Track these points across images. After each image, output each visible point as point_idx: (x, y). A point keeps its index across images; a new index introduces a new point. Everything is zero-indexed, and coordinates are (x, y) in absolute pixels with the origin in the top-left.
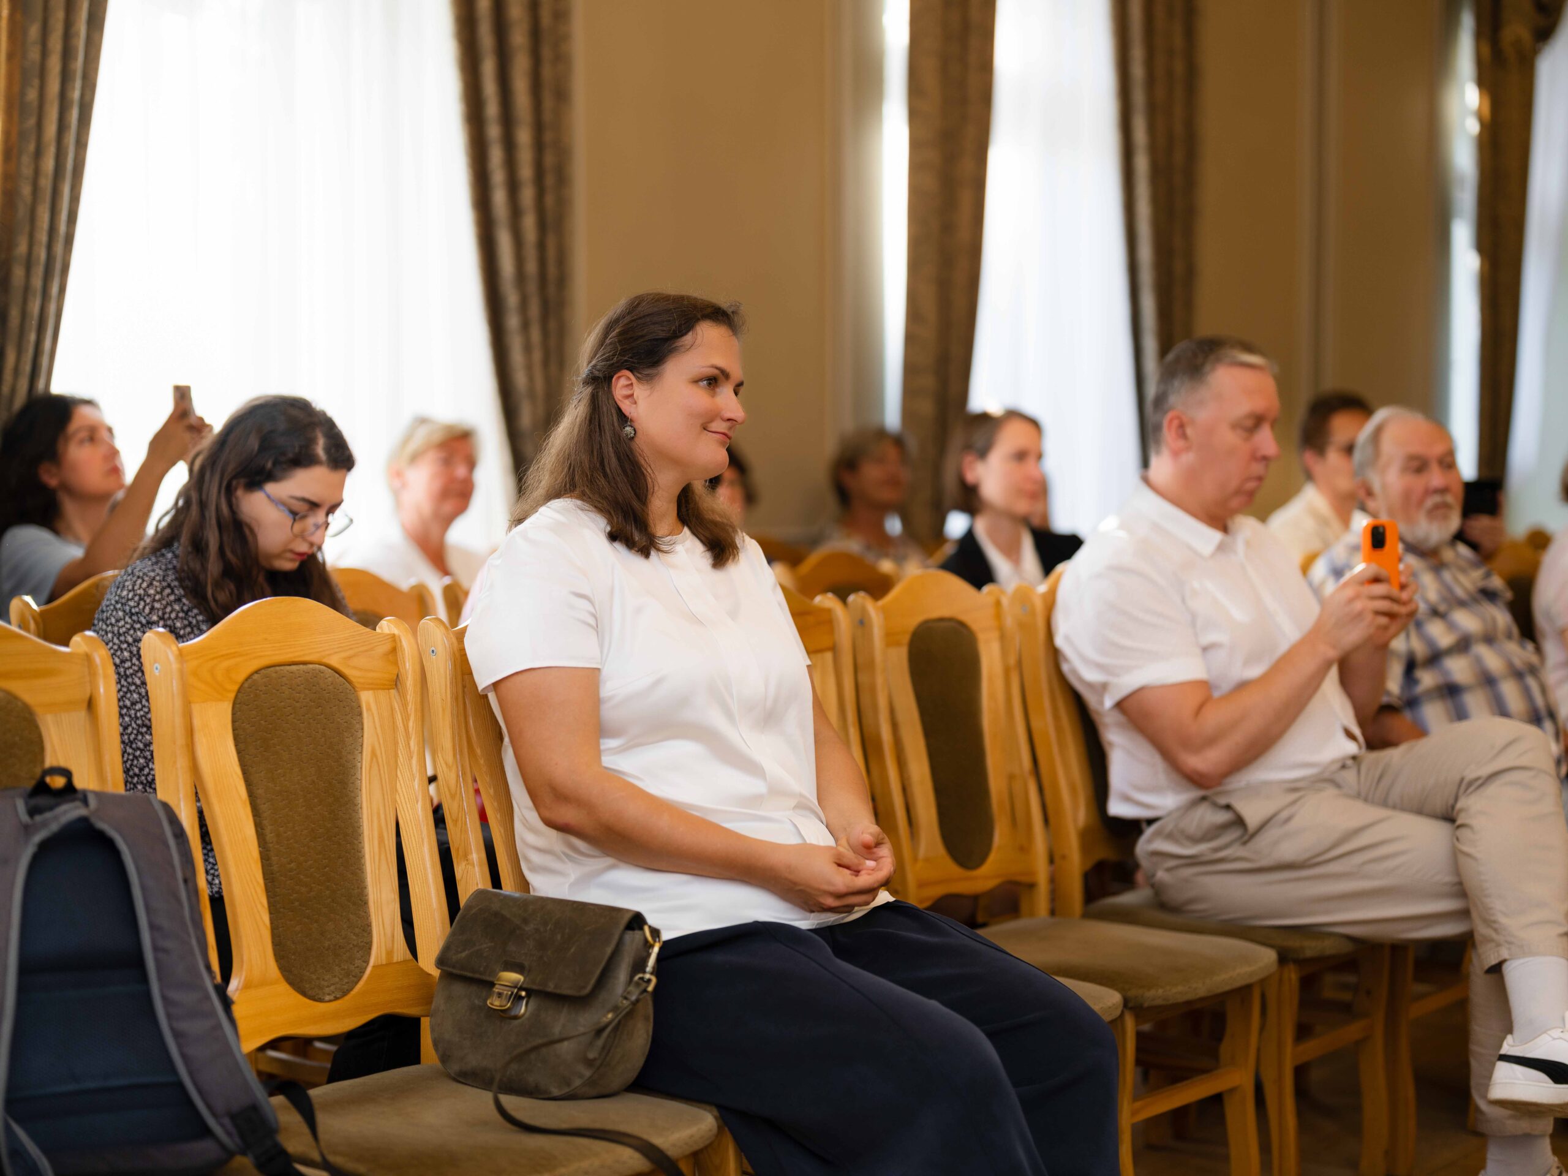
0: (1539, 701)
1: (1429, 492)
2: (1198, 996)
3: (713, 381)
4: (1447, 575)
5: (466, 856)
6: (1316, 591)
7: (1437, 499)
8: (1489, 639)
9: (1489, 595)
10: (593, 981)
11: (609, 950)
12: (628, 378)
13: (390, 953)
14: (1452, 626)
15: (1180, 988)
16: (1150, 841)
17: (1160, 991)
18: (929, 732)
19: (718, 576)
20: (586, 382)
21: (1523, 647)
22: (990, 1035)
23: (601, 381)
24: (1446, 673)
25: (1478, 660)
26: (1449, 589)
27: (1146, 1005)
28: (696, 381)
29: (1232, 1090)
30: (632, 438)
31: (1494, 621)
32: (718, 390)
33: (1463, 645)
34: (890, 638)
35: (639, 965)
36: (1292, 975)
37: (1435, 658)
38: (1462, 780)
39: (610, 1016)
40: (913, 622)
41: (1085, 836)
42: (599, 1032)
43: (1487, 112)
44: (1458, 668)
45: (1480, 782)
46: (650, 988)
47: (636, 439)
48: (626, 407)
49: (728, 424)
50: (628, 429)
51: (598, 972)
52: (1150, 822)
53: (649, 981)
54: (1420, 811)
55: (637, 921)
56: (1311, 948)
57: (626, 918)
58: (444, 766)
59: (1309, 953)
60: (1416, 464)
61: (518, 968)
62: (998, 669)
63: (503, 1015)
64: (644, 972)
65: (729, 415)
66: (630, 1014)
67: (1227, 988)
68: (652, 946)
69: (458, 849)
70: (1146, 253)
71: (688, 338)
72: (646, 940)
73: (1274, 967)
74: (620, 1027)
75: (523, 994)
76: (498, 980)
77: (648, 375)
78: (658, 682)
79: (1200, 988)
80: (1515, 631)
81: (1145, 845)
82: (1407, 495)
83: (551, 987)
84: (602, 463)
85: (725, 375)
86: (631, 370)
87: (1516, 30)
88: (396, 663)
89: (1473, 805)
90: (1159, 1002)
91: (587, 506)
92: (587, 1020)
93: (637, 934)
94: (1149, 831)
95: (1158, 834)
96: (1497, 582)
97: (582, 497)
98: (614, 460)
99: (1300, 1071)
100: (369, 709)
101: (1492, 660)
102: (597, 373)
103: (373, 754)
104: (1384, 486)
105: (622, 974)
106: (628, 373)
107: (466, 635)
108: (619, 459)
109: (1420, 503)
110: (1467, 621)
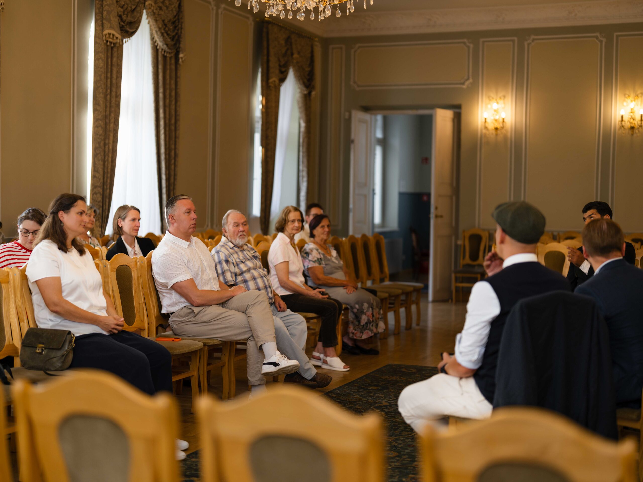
0: (267, 284)
1: (239, 232)
2: (186, 352)
3: (81, 213)
4: (245, 252)
5: (23, 321)
6: (213, 257)
7: (241, 233)
8: (255, 269)
9: (255, 257)
10: (61, 345)
11: (64, 339)
12: (62, 212)
13: (9, 342)
14: (246, 265)
15: (182, 350)
16: (172, 318)
17: (177, 351)
18: (121, 293)
19: (81, 257)
20: (51, 213)
21: (264, 270)
22: (147, 355)
23: (55, 214)
24: (245, 277)
25: (253, 274)
26: (245, 256)
27: (174, 354)
28: (78, 213)
29: (193, 376)
30: (63, 226)
31: (256, 264)
32: (82, 215)
33: (249, 270)
34: (112, 270)
35: (71, 342)
36: (207, 349)
37: (242, 273)
38: (248, 305)
39: (65, 352)
40: (117, 266)
41: (157, 318)
42: (63, 356)
43: (264, 102)
44: (247, 276)
45: (252, 305)
46: (74, 347)
47: (64, 226)
48: (61, 219)
49: (85, 223)
50: (62, 224)
51: (62, 343)
52: (172, 313)
53: (73, 345)
54: (238, 311)
55: (69, 333)
56: (211, 342)
57: (67, 332)
58: (18, 301)
59: (211, 344)
60: (236, 225)
61: (43, 344)
62: (136, 277)
63: (41, 354)
64: (72, 343)
65: (85, 221)
66: (69, 352)
67: (192, 351)
68: (73, 338)
69: (21, 320)
70: (163, 150)
71: (76, 204)
72: (72, 336)
73: (203, 347)
74: (67, 355)
75: (44, 349)
76: (38, 346)
77: (66, 212)
78: (72, 281)
79: (186, 350)
80: (262, 266)
81: (170, 320)
82: (234, 232)
83: (51, 347)
84: (56, 231)
85: (84, 212)
86: (63, 210)
87: (274, 79)
88: (8, 277)
89: (250, 311)
90: (177, 353)
91: (52, 242)
92: (59, 353)
93: (70, 335)
94: (171, 316)
95: (174, 316)
96: (257, 254)
97: (51, 239)
98: (59, 231)
99: (209, 372)
100: (4, 288)
101: (255, 273)
102: (54, 211)
103: (5, 298)
104: (229, 230)
105: (67, 344)
106: (62, 211)
107: (26, 271)
108: (60, 231)
109: (237, 235)
110: (250, 264)
